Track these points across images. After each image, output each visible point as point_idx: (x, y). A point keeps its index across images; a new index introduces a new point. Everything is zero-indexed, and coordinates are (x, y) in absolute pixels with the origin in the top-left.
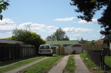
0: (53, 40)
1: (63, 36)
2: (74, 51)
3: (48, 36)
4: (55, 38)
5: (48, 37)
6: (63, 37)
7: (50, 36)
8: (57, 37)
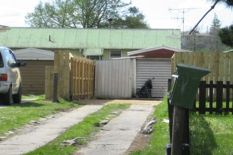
0: (63, 25)
1: (113, 7)
2: (149, 85)
3: (40, 6)
4: (75, 13)
5: (39, 9)
6: (113, 13)
7: (47, 6)
8: (83, 8)
